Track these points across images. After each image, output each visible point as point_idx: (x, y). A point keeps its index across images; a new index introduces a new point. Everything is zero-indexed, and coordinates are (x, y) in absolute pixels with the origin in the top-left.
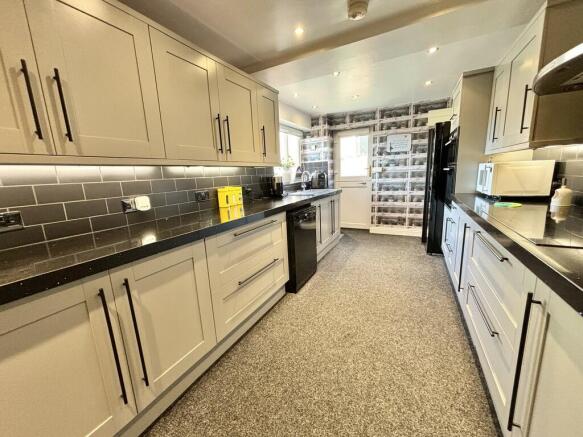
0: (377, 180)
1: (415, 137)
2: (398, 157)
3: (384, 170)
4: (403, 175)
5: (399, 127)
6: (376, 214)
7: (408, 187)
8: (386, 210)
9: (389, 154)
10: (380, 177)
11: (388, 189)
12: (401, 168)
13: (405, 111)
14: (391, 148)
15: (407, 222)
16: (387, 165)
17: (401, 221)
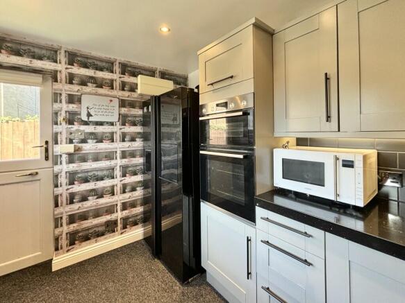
0: (65, 168)
1: (123, 103)
2: (100, 129)
3: (77, 150)
4: (110, 156)
5: (101, 86)
6: (66, 229)
7: (118, 172)
8: (84, 217)
9: (86, 123)
10: (71, 161)
11: (86, 180)
12: (105, 146)
13: (109, 66)
14: (89, 115)
15: (120, 226)
16: (84, 141)
17: (111, 227)
